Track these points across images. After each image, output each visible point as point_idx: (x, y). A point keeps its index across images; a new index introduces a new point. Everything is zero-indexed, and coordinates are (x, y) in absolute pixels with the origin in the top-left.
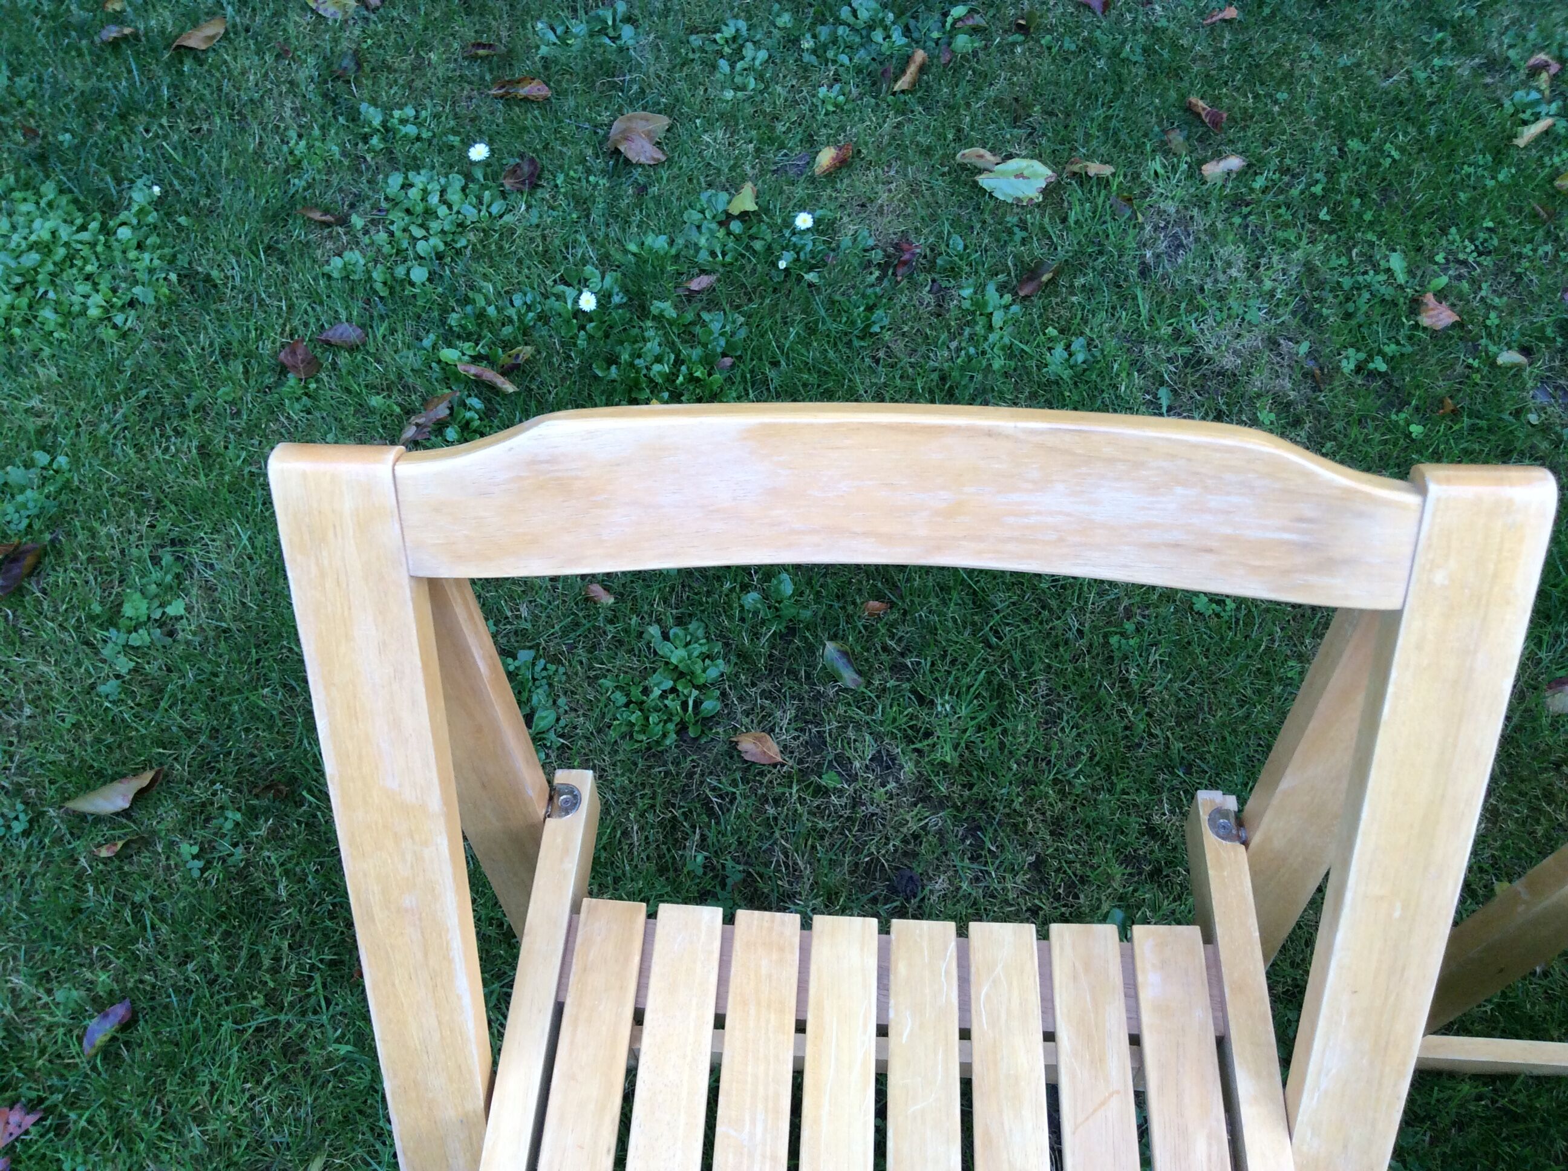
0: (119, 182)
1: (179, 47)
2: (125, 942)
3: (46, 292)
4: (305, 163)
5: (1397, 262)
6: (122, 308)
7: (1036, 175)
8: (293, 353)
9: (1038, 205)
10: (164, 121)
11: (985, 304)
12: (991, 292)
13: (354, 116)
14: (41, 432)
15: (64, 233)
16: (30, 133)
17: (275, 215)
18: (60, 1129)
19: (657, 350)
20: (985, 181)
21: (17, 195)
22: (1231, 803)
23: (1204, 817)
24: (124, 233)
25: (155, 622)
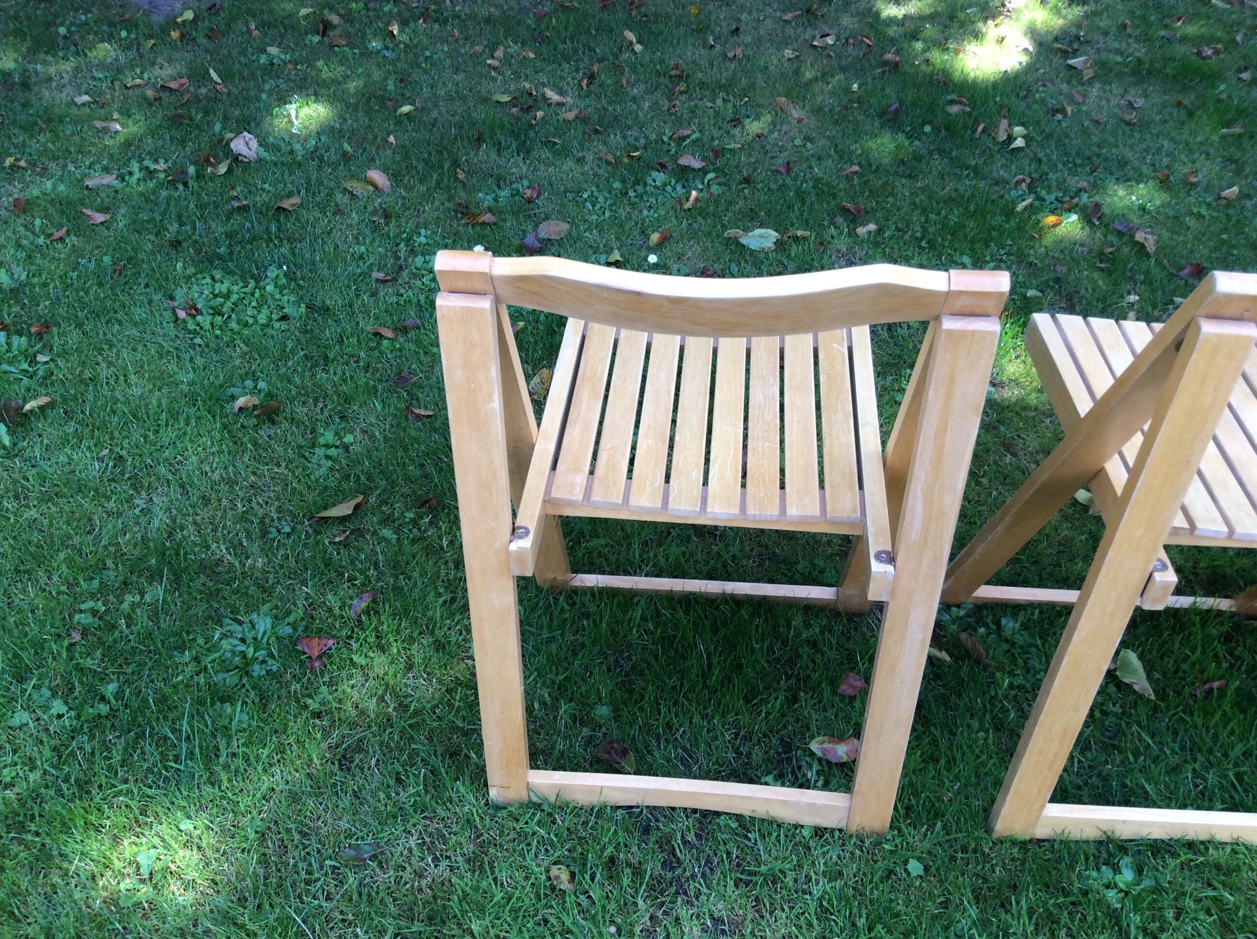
0: (258, 269)
1: (279, 208)
2: (361, 572)
3: (229, 317)
6: (277, 320)
7: (769, 236)
9: (774, 250)
10: (276, 242)
15: (235, 289)
16: (198, 251)
20: (743, 242)
21: (199, 276)
24: (270, 288)
25: (337, 447)
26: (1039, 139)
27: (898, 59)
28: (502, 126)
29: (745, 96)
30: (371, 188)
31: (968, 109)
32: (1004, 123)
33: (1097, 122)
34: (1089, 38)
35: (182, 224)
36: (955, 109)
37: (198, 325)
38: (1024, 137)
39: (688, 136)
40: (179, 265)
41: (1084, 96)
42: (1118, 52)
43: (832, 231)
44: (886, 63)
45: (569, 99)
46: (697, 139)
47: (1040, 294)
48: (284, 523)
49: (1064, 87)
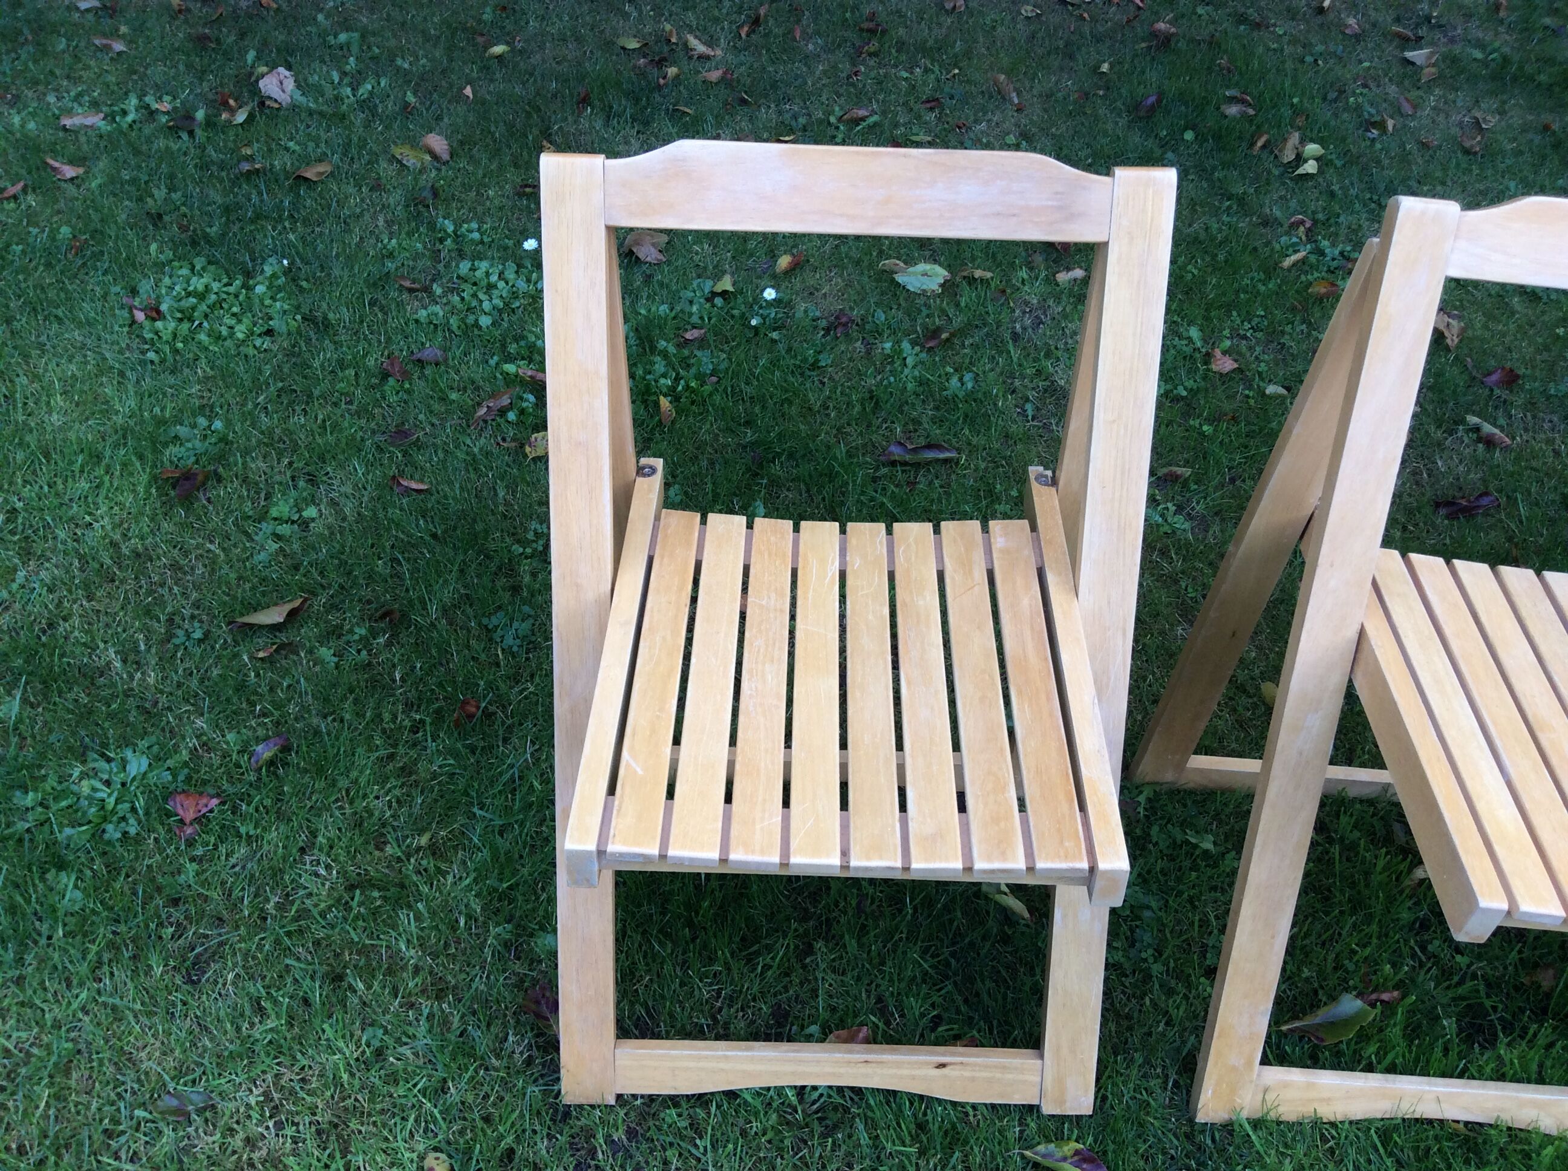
0: (253, 260)
1: (299, 177)
2: (279, 706)
3: (200, 324)
4: (396, 254)
5: (1194, 333)
6: (260, 335)
7: (937, 275)
8: (392, 364)
9: (939, 296)
10: (287, 224)
11: (901, 351)
12: (906, 345)
13: (432, 226)
14: (202, 407)
15: (215, 286)
16: (183, 229)
17: (375, 284)
18: (235, 810)
19: (663, 370)
20: (900, 278)
21: (176, 264)
22: (1049, 473)
23: (1032, 477)
24: (260, 289)
25: (293, 522)
26: (1339, 163)
27: (1173, 30)
28: (618, 84)
29: (956, 66)
30: (428, 158)
31: (1251, 112)
32: (1295, 138)
33: (1425, 146)
34: (1443, 21)
35: (171, 189)
36: (1233, 110)
37: (157, 333)
38: (1317, 159)
39: (863, 119)
40: (153, 247)
41: (1415, 107)
42: (1481, 45)
43: (1024, 274)
44: (1155, 35)
45: (719, 52)
46: (875, 124)
47: (1284, 392)
48: (197, 625)
49: (1392, 90)
